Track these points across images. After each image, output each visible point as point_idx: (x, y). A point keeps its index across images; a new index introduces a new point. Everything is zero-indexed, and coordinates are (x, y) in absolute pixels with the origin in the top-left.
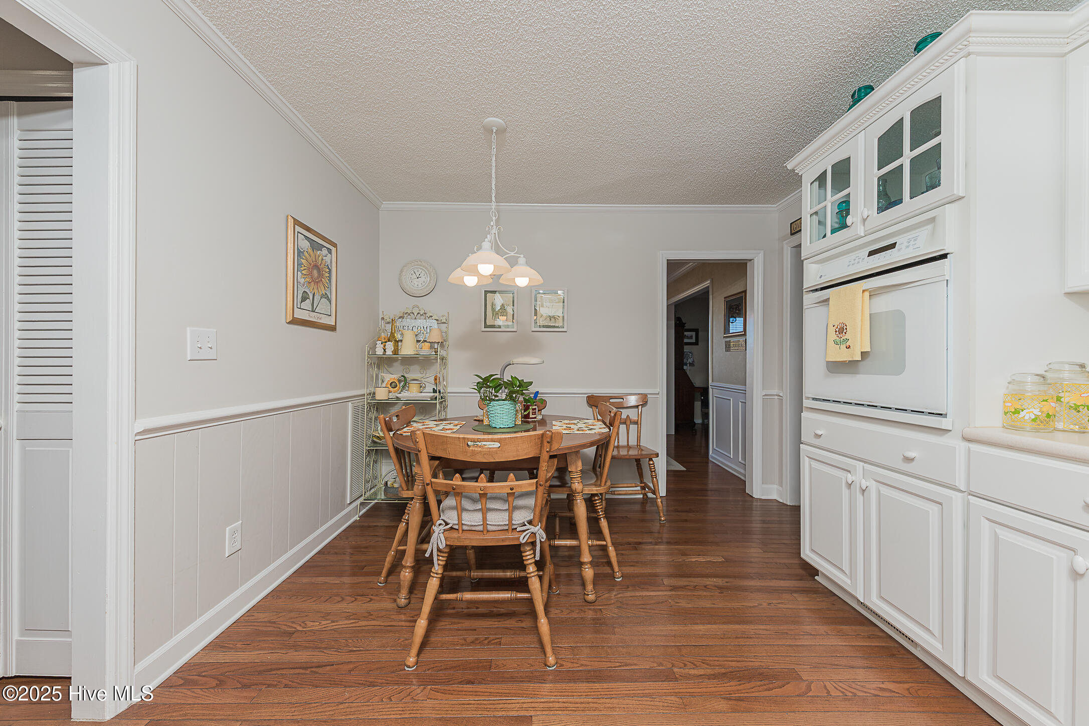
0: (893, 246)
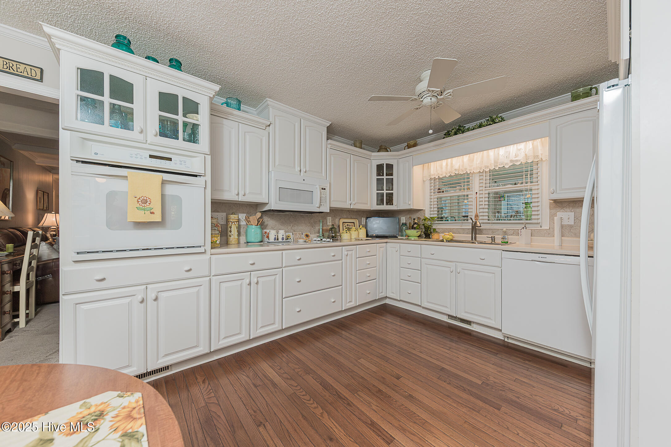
0: (170, 159)
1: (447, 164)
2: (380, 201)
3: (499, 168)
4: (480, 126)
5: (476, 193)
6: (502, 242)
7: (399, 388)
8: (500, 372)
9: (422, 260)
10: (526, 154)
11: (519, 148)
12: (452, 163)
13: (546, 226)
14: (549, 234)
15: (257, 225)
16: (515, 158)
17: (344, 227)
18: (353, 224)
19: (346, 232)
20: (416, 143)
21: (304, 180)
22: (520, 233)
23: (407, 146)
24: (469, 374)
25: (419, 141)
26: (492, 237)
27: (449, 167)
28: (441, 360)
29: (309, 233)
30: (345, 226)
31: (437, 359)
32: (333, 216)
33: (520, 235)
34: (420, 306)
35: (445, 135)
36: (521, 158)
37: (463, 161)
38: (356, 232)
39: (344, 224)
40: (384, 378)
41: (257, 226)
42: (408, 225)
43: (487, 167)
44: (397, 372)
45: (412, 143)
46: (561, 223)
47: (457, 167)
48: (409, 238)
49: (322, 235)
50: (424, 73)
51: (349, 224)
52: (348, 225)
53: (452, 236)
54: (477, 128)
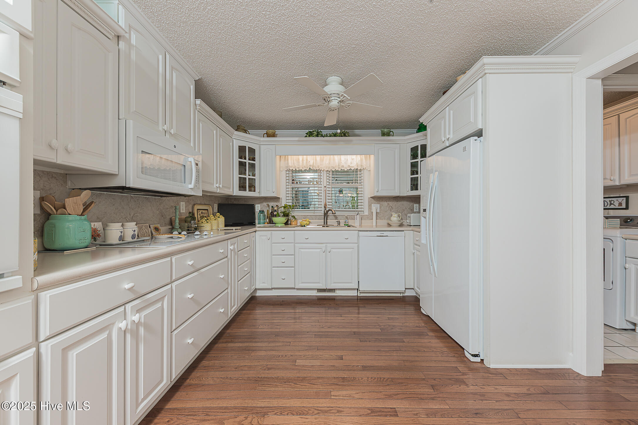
1: (303, 160)
2: (242, 187)
3: (341, 169)
4: (335, 135)
5: (325, 187)
6: (345, 225)
7: (350, 366)
8: (378, 318)
9: (296, 245)
10: (357, 163)
11: (352, 158)
12: (307, 160)
13: (366, 213)
14: (368, 218)
15: (82, 215)
16: (351, 164)
17: (198, 215)
18: (206, 211)
19: (207, 222)
20: (275, 133)
21: (175, 147)
22: (355, 218)
23: (266, 134)
24: (369, 328)
25: (277, 132)
26: (338, 221)
27: (305, 162)
28: (347, 327)
29: (158, 226)
30: (200, 215)
31: (344, 327)
32: (187, 201)
33: (356, 219)
34: (294, 288)
35: (307, 134)
36: (354, 166)
37: (316, 160)
38: (216, 221)
39: (198, 212)
40: (334, 366)
41: (83, 217)
42: (266, 213)
43: (334, 168)
44: (336, 354)
45: (271, 131)
46: (376, 211)
47: (311, 163)
48: (276, 225)
49: (179, 227)
50: (331, 78)
51: (203, 211)
52: (202, 213)
53: (309, 222)
54: (333, 136)
